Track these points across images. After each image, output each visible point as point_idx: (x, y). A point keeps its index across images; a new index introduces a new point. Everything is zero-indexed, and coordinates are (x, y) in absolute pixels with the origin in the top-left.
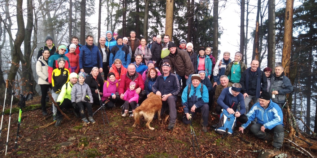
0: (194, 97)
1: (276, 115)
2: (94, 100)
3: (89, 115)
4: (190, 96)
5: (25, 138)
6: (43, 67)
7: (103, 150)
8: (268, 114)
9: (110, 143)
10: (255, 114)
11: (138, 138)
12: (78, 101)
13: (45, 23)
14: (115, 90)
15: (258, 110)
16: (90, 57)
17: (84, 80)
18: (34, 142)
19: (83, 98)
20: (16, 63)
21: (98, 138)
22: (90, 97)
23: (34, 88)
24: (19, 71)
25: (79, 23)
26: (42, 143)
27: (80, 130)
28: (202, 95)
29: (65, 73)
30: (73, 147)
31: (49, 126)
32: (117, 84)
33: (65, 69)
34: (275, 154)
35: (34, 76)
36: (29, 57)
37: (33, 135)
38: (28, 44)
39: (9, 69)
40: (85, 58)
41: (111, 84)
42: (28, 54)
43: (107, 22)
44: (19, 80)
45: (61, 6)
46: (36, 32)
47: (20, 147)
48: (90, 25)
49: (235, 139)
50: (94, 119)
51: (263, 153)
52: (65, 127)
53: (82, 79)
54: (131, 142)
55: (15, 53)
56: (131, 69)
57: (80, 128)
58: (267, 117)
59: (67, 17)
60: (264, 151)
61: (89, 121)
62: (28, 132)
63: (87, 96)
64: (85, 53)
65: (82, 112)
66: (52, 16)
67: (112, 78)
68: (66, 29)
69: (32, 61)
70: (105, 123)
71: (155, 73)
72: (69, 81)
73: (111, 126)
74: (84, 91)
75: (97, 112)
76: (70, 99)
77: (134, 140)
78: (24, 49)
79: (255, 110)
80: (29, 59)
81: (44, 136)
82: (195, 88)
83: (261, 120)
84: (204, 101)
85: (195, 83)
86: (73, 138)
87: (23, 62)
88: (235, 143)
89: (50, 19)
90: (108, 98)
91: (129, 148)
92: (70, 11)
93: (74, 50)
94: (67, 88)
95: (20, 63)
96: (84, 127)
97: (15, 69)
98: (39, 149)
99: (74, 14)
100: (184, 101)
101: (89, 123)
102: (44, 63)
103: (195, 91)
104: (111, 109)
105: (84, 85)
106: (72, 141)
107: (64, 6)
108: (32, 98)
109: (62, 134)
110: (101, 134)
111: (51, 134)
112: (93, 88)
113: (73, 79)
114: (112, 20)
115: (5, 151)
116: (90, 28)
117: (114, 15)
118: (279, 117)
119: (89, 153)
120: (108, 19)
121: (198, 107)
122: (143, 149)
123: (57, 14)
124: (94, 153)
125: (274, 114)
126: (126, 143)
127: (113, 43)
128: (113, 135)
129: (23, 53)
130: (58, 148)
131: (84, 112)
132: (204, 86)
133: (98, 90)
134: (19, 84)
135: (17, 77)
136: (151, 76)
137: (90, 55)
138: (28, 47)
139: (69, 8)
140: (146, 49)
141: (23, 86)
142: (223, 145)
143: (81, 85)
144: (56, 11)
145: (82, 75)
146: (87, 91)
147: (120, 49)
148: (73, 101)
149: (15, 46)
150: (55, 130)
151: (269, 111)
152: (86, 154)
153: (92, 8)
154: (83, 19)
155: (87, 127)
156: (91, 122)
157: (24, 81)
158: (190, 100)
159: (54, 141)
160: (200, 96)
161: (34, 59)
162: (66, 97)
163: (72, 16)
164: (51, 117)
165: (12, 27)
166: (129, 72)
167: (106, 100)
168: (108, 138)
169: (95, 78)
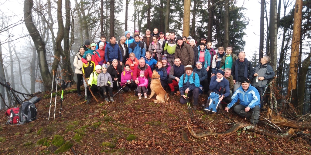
0: (188, 83)
1: (254, 96)
2: (113, 85)
3: (110, 96)
4: (185, 82)
5: (65, 111)
6: (78, 60)
7: (116, 118)
8: (248, 95)
9: (122, 115)
10: (237, 96)
11: (143, 112)
12: (102, 85)
13: (81, 21)
14: (130, 78)
15: (240, 93)
16: (113, 53)
17: (106, 70)
18: (72, 113)
19: (106, 83)
20: (58, 57)
21: (114, 112)
22: (111, 83)
23: (72, 78)
24: (60, 64)
25: (110, 20)
26: (77, 114)
27: (103, 107)
28: (194, 81)
29: (91, 65)
30: (96, 116)
31: (82, 104)
32: (132, 73)
33: (92, 62)
34: (244, 125)
35: (72, 68)
36: (68, 52)
37: (71, 110)
38: (67, 41)
39: (53, 62)
40: (109, 54)
41: (127, 73)
42: (67, 49)
43: (134, 18)
44: (60, 71)
45: (94, 5)
46: (72, 30)
47: (62, 116)
48: (119, 21)
49: (219, 116)
50: (114, 100)
51: (235, 125)
52: (93, 105)
53: (105, 70)
54: (137, 114)
55: (57, 49)
56: (142, 63)
57: (103, 105)
58: (247, 98)
59: (99, 14)
60: (236, 124)
61: (110, 100)
62: (68, 107)
63: (109, 82)
64: (109, 49)
65: (105, 93)
66: (86, 14)
67: (127, 68)
68: (98, 25)
69: (70, 54)
70: (121, 102)
71: (161, 65)
72: (95, 71)
73: (125, 104)
74: (107, 78)
75: (116, 94)
76: (96, 84)
77: (140, 114)
78: (63, 44)
79: (237, 93)
80: (68, 53)
81: (78, 110)
82: (188, 76)
83: (242, 100)
84: (196, 86)
85: (188, 73)
86: (98, 111)
87: (63, 57)
88: (219, 119)
89: (85, 17)
90: (125, 83)
91: (135, 118)
92: (102, 10)
93: (103, 47)
94: (93, 76)
95: (61, 56)
96: (106, 104)
97: (57, 62)
98: (75, 118)
99: (105, 12)
100: (180, 86)
101: (110, 102)
102: (80, 57)
103: (189, 79)
104: (127, 92)
105: (106, 73)
106: (96, 113)
107: (97, 5)
108: (70, 86)
109: (90, 109)
110: (118, 109)
111: (83, 109)
112: (113, 76)
113: (98, 70)
114: (138, 16)
115: (54, 118)
116: (118, 24)
117: (140, 11)
118: (256, 97)
119: (106, 118)
120: (135, 15)
121: (191, 90)
122: (145, 119)
123: (90, 12)
124: (109, 119)
125: (252, 95)
126: (134, 115)
127: (131, 41)
128: (126, 110)
129: (63, 48)
130: (87, 116)
131: (106, 93)
132: (196, 74)
133: (116, 78)
134: (60, 74)
135: (59, 69)
136: (158, 66)
137: (112, 51)
138: (67, 43)
139: (101, 7)
140: (158, 45)
141: (63, 76)
142: (207, 120)
143: (104, 74)
144: (90, 9)
145: (104, 67)
146: (109, 79)
147: (138, 45)
148: (98, 85)
149: (57, 43)
150: (86, 106)
151: (249, 92)
152: (104, 119)
153: (121, 5)
154: (112, 16)
155: (108, 104)
156: (111, 101)
157: (64, 72)
158: (185, 85)
159: (85, 113)
160: (193, 82)
161: (72, 53)
162: (93, 83)
163: (103, 13)
164: (83, 98)
165: (54, 26)
166: (140, 65)
167: (124, 85)
168: (122, 112)
169: (116, 68)
